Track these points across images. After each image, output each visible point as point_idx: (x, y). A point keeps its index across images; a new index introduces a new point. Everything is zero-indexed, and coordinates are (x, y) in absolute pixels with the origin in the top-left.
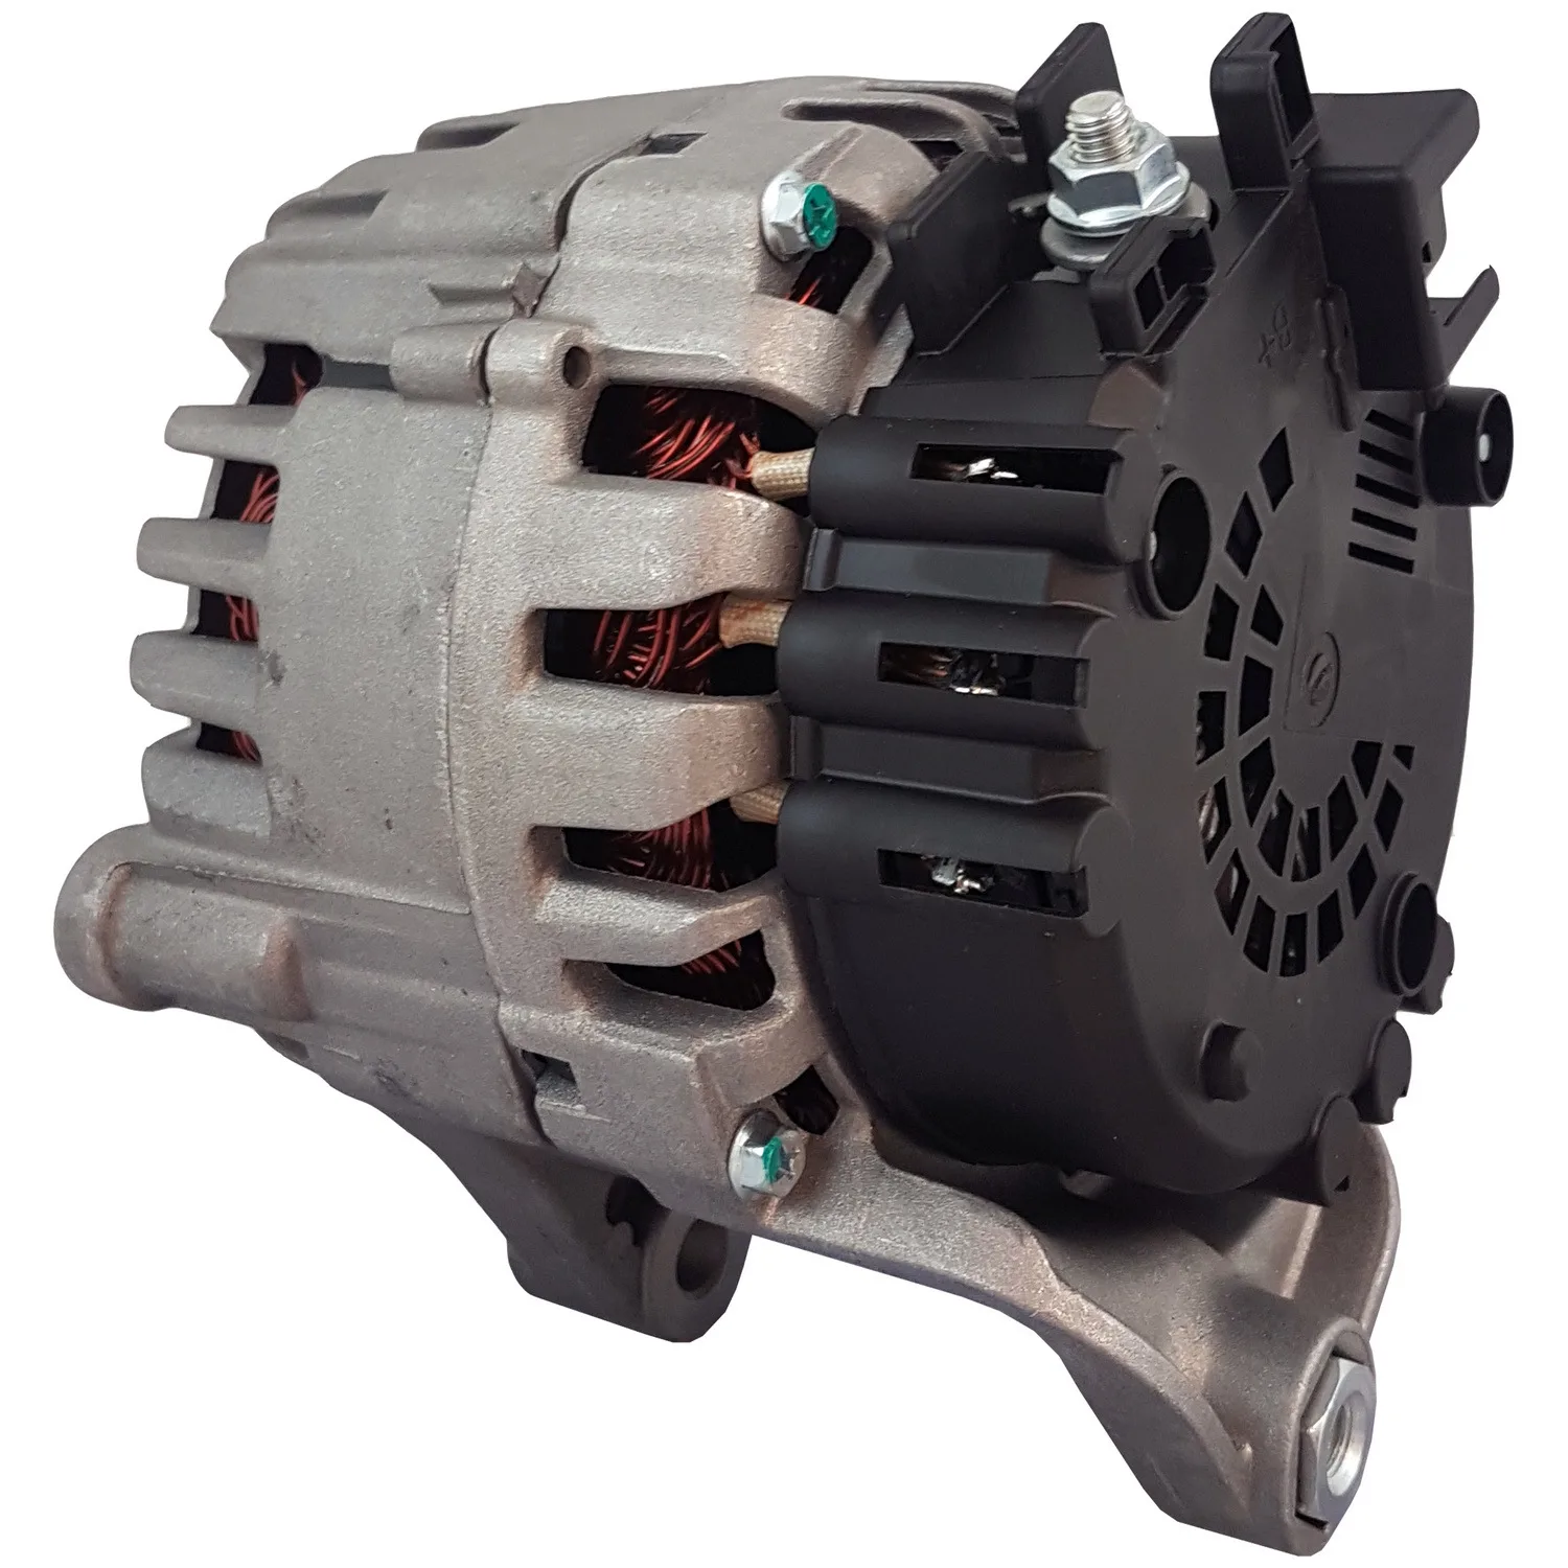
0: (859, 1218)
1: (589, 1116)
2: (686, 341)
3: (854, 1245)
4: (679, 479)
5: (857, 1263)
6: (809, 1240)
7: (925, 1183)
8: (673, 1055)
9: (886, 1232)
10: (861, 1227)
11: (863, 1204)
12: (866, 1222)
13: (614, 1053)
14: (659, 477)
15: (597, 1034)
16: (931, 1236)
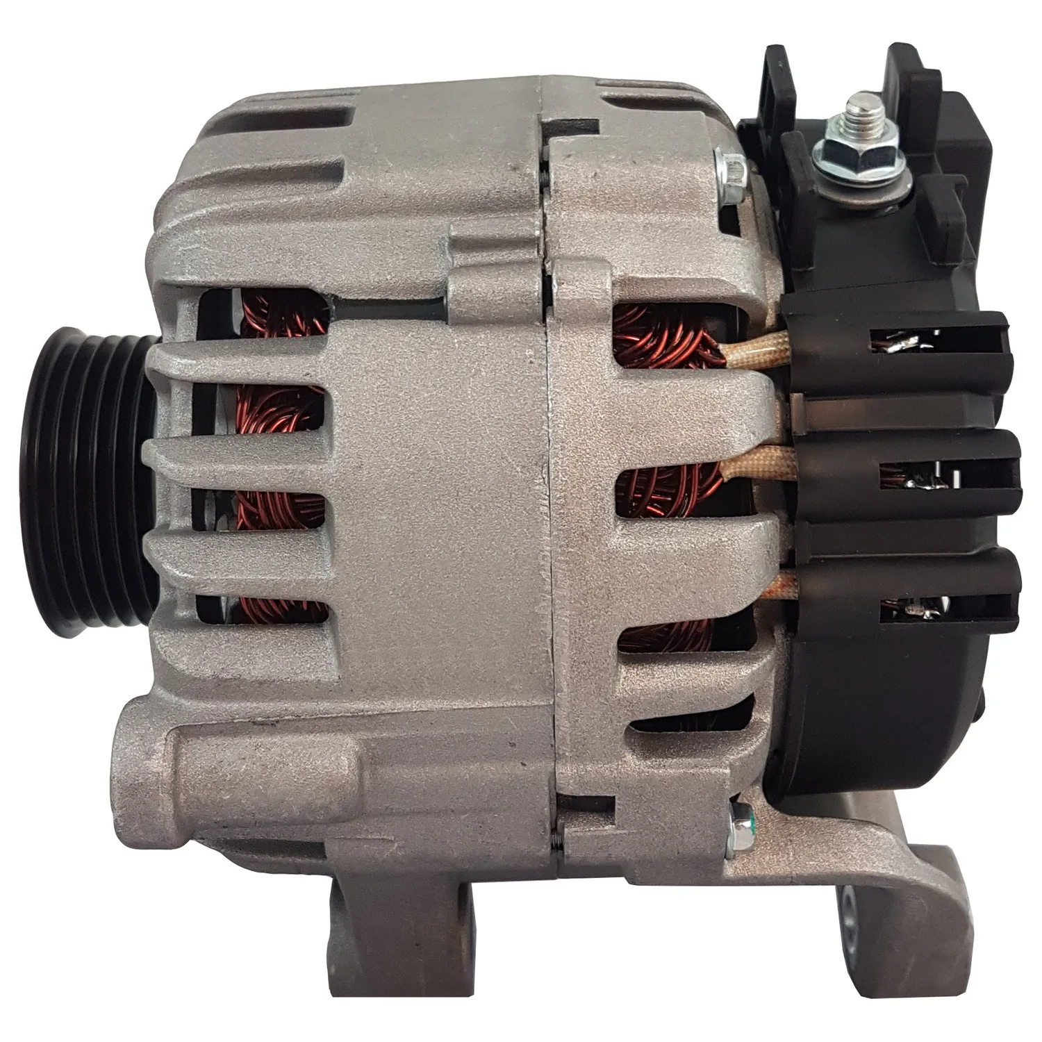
0: (788, 854)
1: (618, 832)
2: (690, 269)
3: (791, 872)
4: (676, 367)
5: (792, 883)
6: (755, 877)
7: (819, 820)
8: (713, 771)
9: (811, 857)
10: (791, 859)
11: (786, 845)
12: (794, 855)
13: (663, 780)
14: (658, 367)
15: (646, 769)
16: (843, 852)
